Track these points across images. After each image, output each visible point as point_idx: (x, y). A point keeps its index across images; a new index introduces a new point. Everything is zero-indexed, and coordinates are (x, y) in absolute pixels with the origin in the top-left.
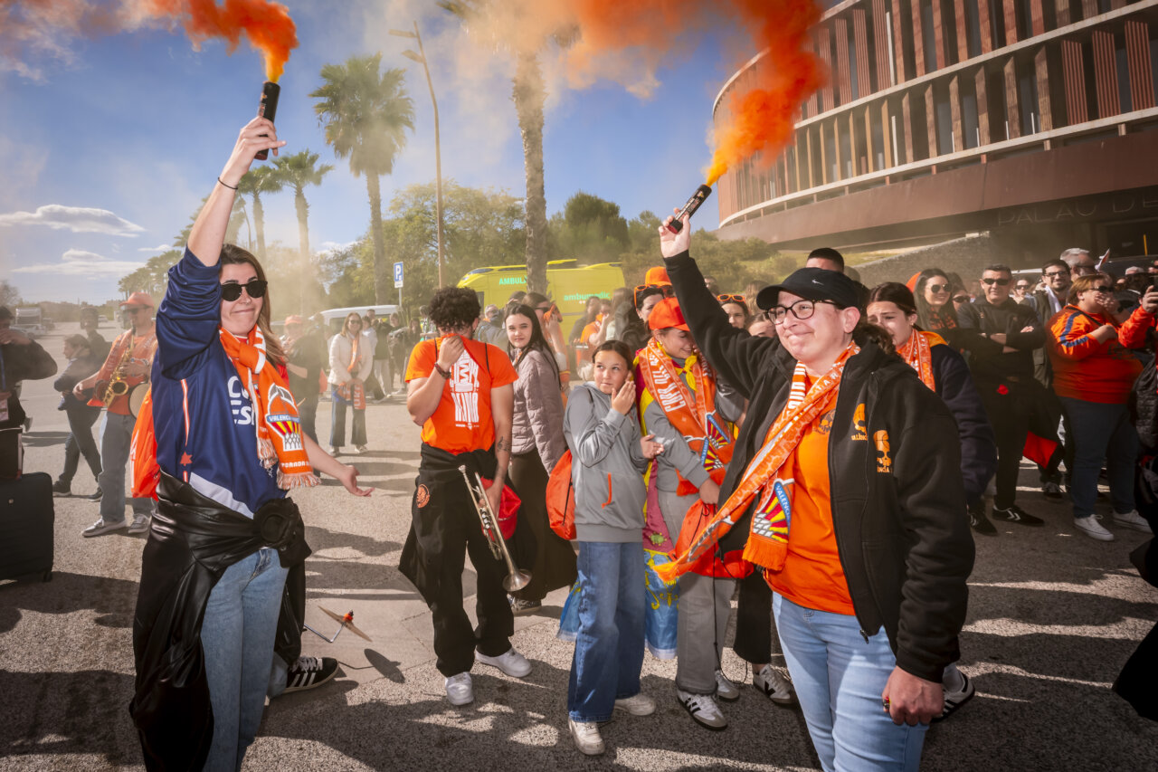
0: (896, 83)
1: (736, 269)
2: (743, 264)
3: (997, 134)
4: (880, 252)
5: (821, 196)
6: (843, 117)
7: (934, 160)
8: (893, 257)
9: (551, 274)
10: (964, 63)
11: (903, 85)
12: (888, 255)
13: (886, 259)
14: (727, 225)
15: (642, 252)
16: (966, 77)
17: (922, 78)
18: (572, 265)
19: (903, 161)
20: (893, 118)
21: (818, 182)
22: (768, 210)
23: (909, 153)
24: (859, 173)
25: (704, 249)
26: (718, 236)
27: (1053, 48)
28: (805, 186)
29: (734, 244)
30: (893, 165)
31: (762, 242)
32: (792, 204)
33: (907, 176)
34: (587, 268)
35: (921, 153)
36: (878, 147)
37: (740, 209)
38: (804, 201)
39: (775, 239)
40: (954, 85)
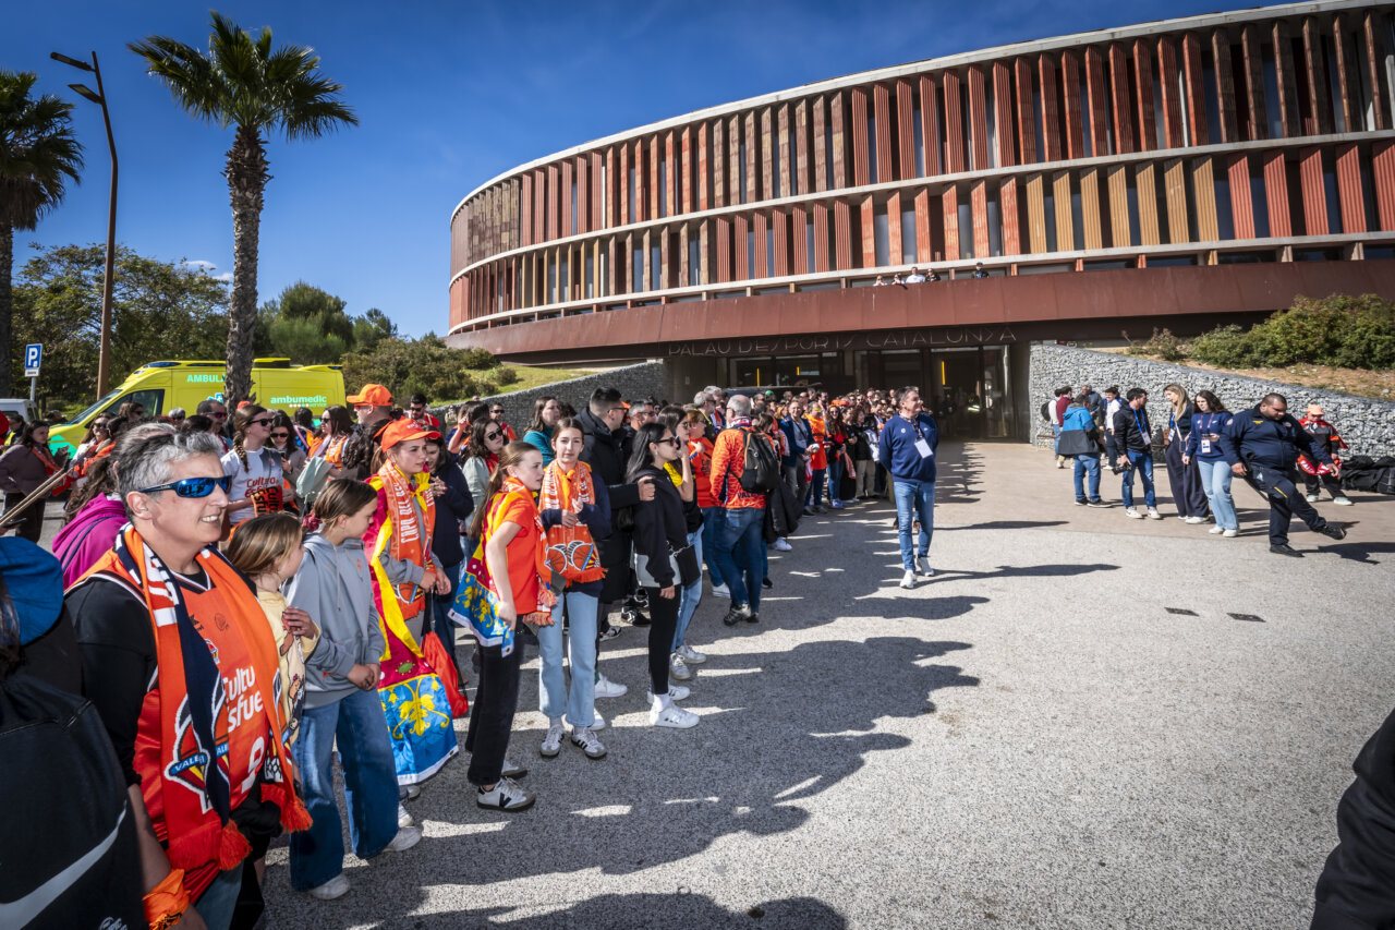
0: (606, 227)
1: (461, 377)
2: (467, 372)
3: (674, 282)
4: (584, 370)
5: (542, 315)
6: (564, 247)
7: (629, 296)
8: (593, 376)
9: (255, 374)
10: (654, 222)
11: (611, 230)
12: (590, 373)
13: (588, 377)
14: (457, 332)
15: (367, 353)
16: (655, 232)
17: (624, 227)
18: (285, 365)
19: (607, 293)
20: (602, 256)
21: (540, 302)
22: (495, 323)
23: (612, 287)
24: (574, 298)
25: (431, 355)
26: (446, 343)
27: (712, 221)
28: (529, 304)
29: (460, 352)
30: (599, 296)
31: (487, 353)
32: (516, 319)
33: (610, 306)
34: (302, 368)
35: (621, 289)
36: (589, 279)
37: (470, 318)
38: (528, 318)
39: (499, 351)
40: (646, 238)
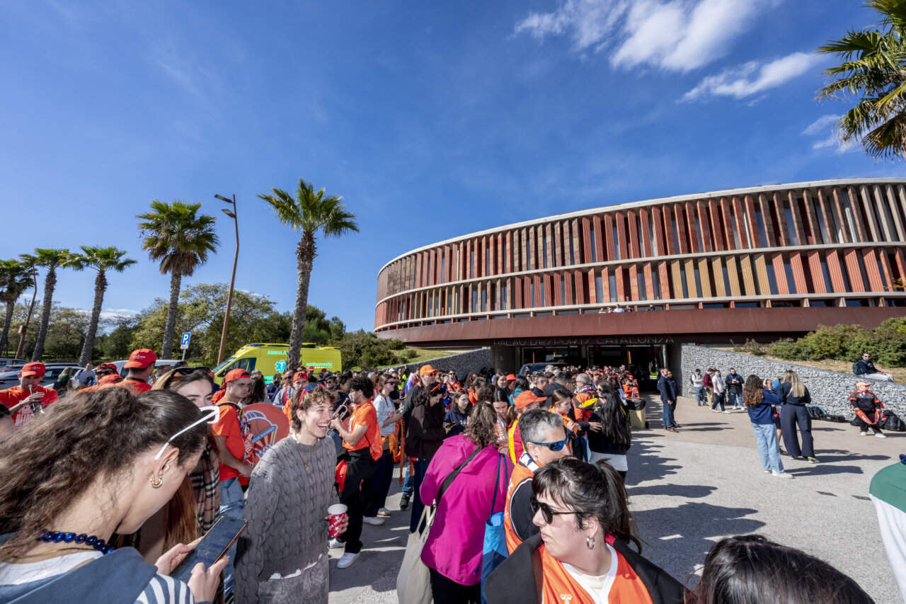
0: (459, 280)
1: (389, 354)
2: (392, 351)
3: (493, 308)
4: (449, 351)
5: (425, 323)
6: (437, 289)
7: (470, 314)
9: (303, 351)
10: (484, 278)
11: (461, 281)
14: (379, 330)
16: (484, 283)
17: (468, 280)
18: (313, 346)
19: (458, 313)
20: (457, 294)
21: (424, 316)
22: (400, 326)
23: (461, 310)
24: (441, 315)
25: (372, 342)
27: (513, 279)
28: (418, 317)
29: (387, 340)
30: (455, 314)
31: (400, 342)
32: (411, 324)
33: (459, 320)
34: (321, 349)
35: (466, 310)
36: (450, 305)
38: (417, 324)
39: (405, 340)
40: (479, 285)
